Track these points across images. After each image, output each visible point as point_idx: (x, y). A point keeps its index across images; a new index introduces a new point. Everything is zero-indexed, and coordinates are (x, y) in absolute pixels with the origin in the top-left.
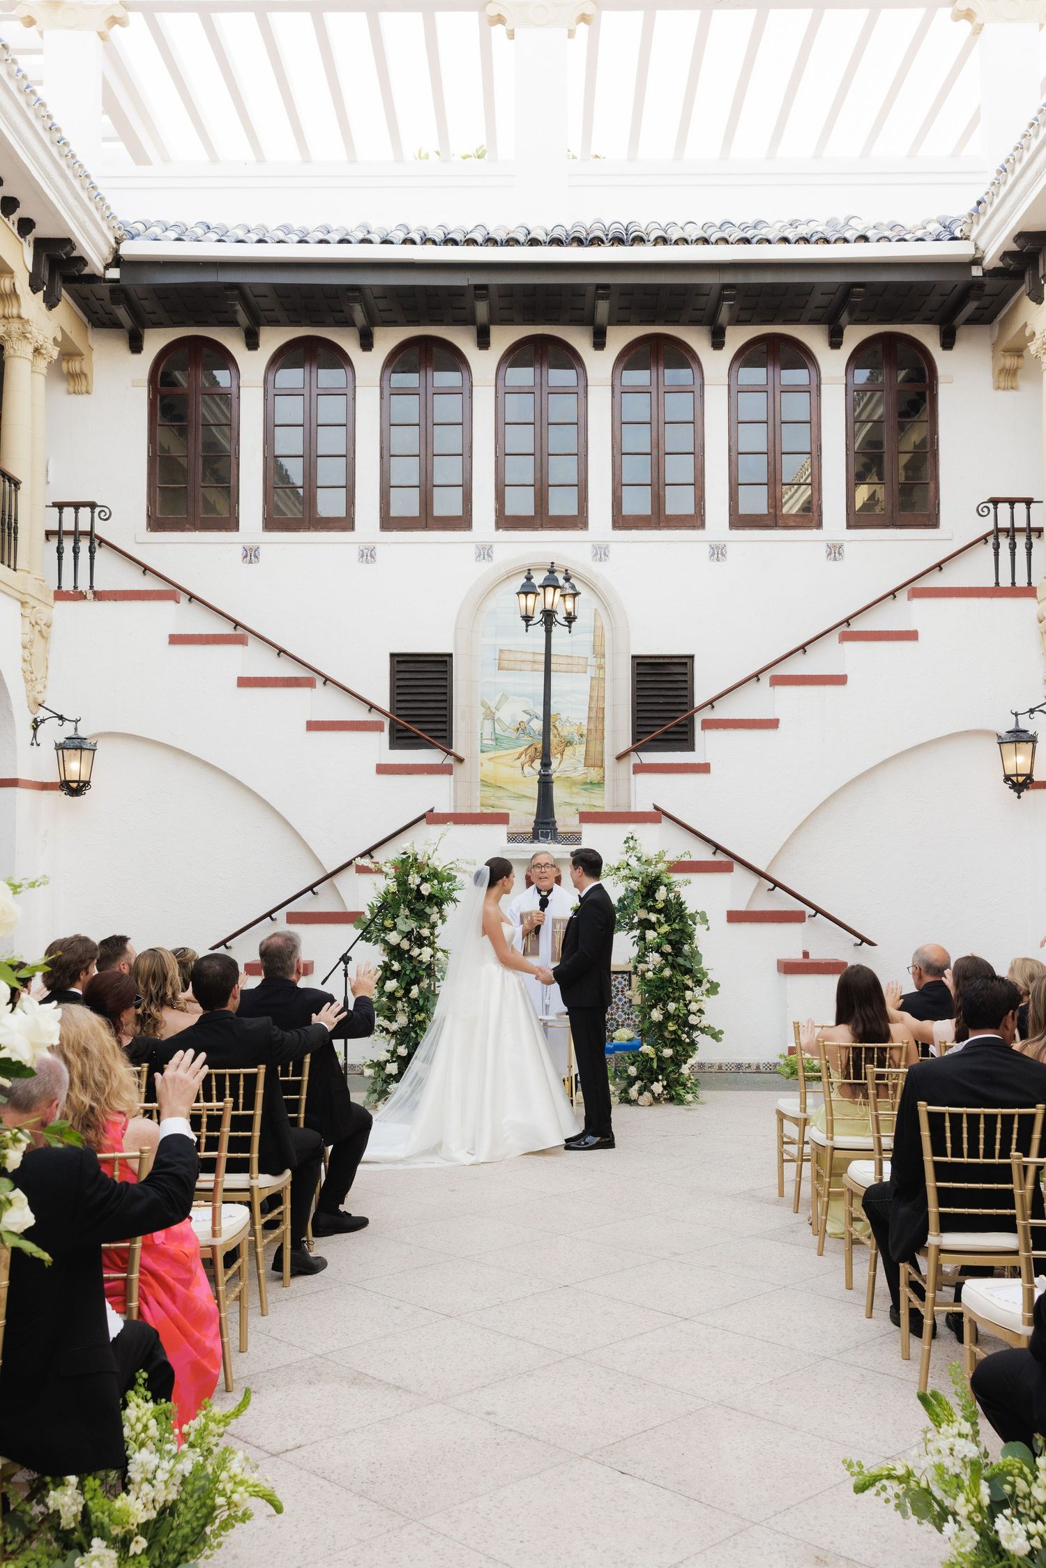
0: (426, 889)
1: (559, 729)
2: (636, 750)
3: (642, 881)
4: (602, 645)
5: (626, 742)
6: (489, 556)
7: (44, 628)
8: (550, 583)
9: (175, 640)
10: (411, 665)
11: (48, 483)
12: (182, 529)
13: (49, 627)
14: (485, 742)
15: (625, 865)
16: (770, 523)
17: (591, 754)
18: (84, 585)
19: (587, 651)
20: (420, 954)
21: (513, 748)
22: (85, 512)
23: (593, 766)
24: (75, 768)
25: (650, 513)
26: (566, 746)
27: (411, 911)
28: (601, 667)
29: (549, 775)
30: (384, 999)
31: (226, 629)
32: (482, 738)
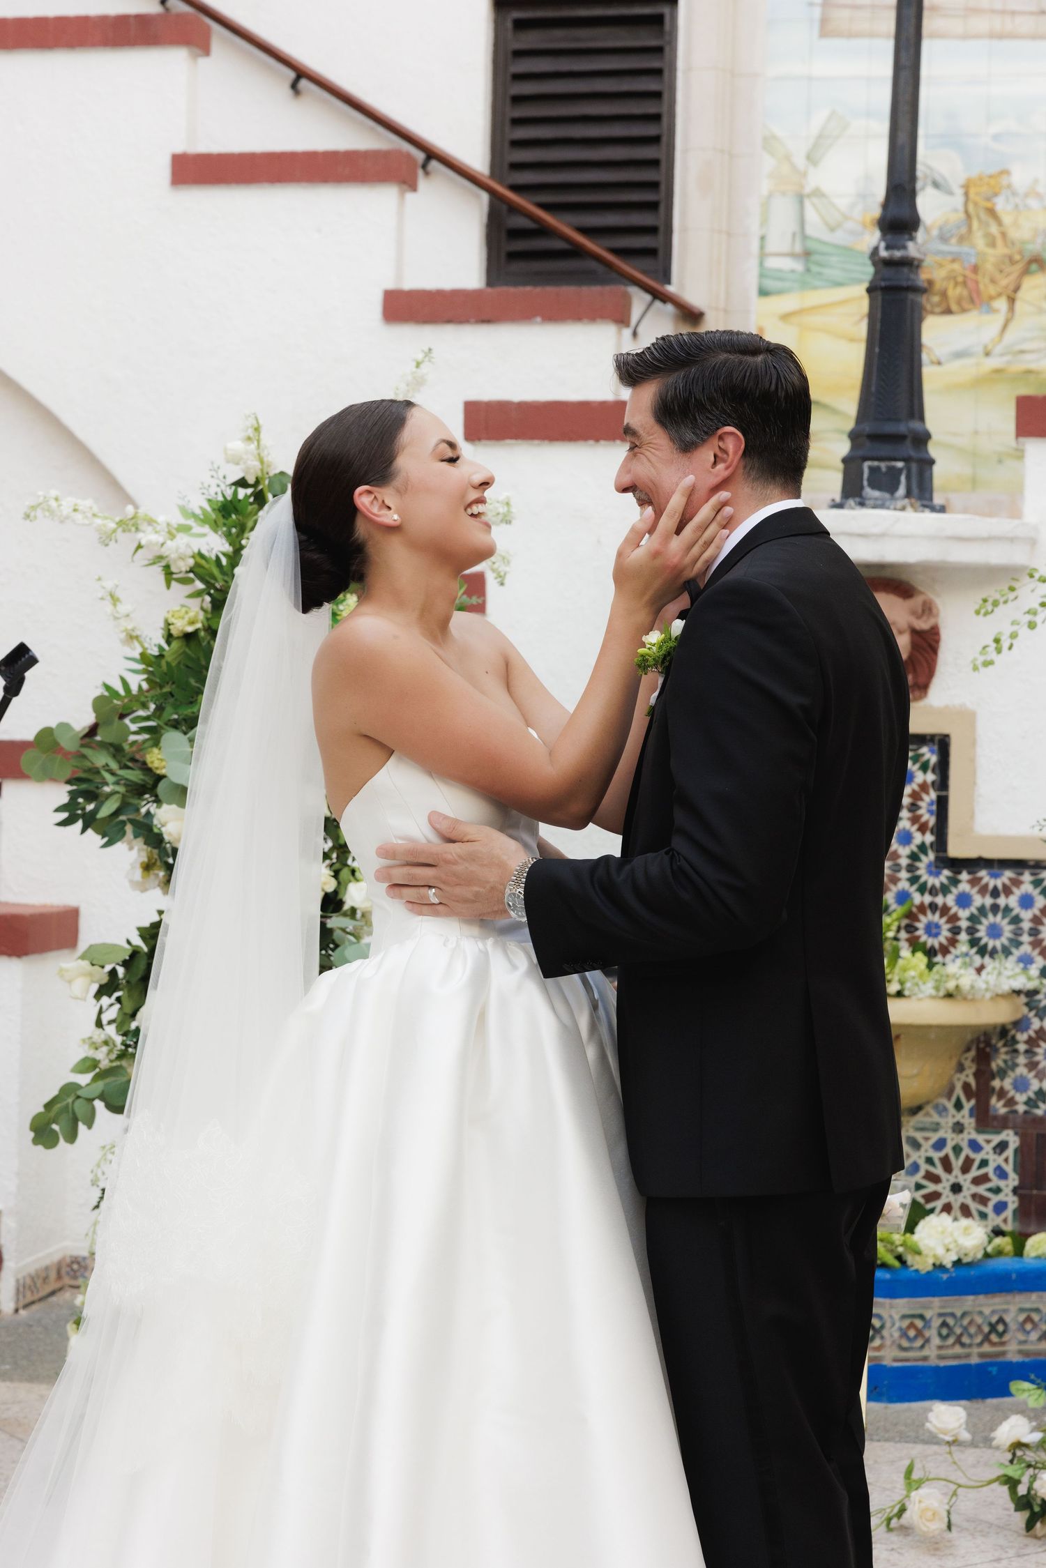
1: (1007, 219)
10: (559, 33)
14: (772, 263)
26: (1026, 271)
32: (762, 247)
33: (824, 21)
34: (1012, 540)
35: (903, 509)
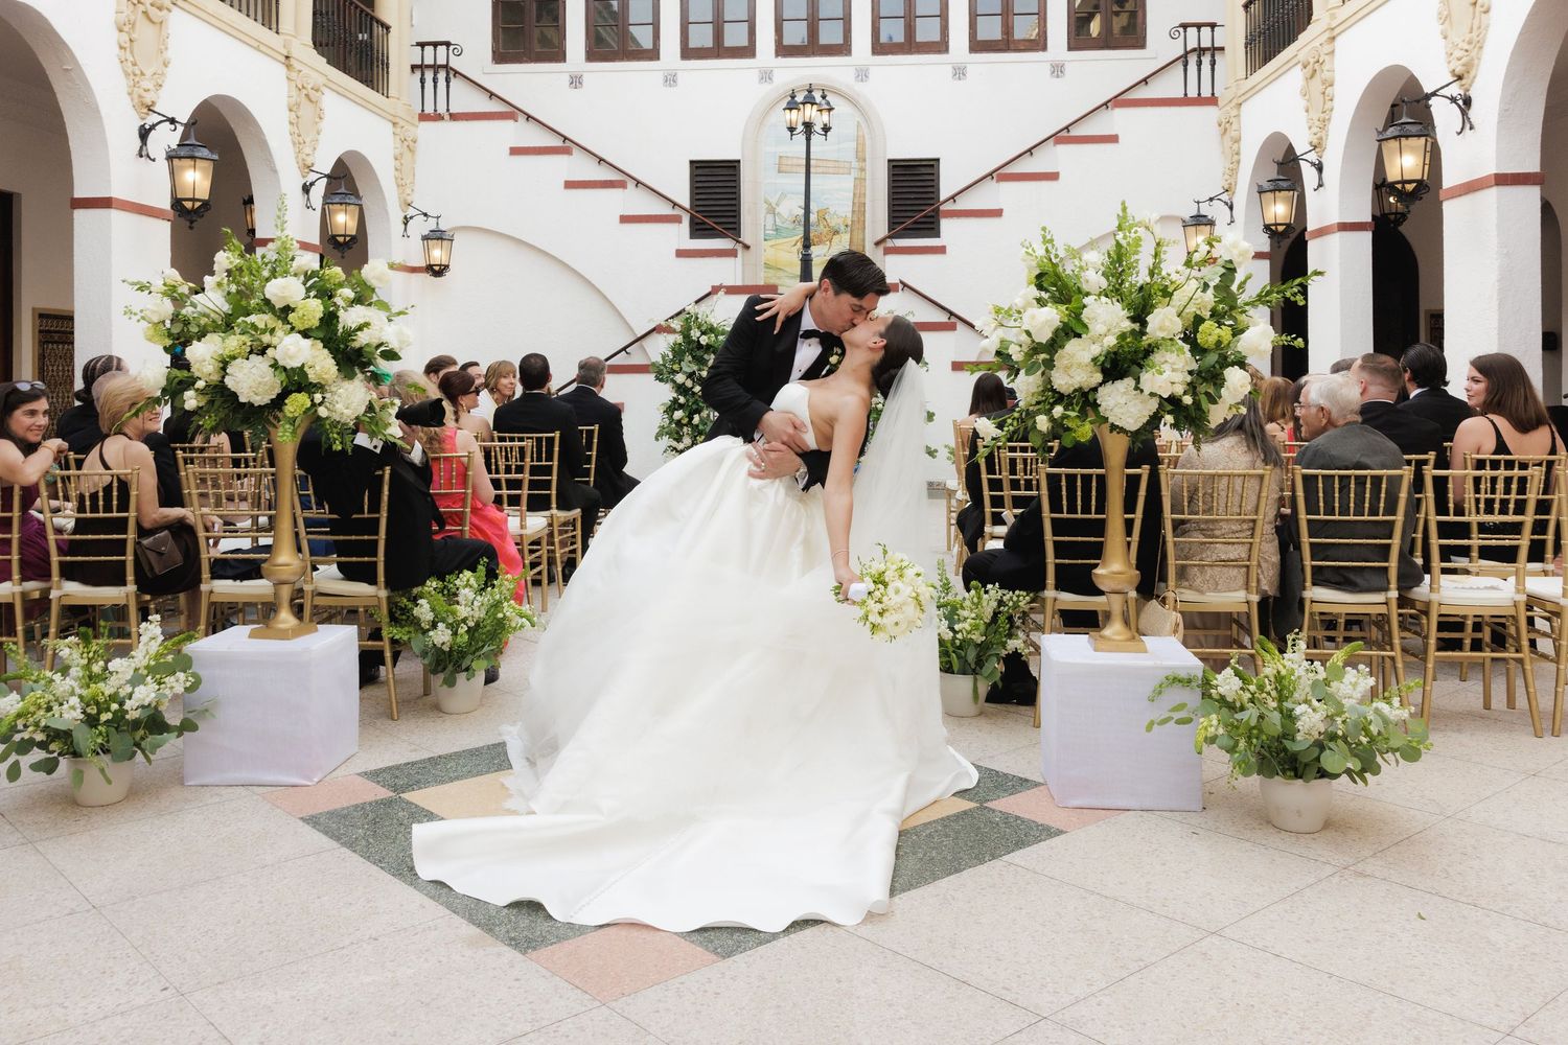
0: (704, 340)
1: (828, 221)
2: (890, 237)
4: (864, 151)
5: (882, 230)
6: (770, 79)
7: (411, 144)
8: (810, 101)
9: (515, 151)
10: (708, 170)
11: (412, 26)
12: (520, 61)
13: (415, 142)
14: (767, 232)
16: (1003, 47)
17: (855, 240)
18: (442, 109)
19: (851, 156)
21: (792, 237)
22: (442, 49)
24: (438, 255)
25: (903, 41)
26: (834, 234)
27: (693, 357)
28: (863, 170)
29: (809, 255)
30: (674, 425)
31: (557, 142)
32: (764, 229)
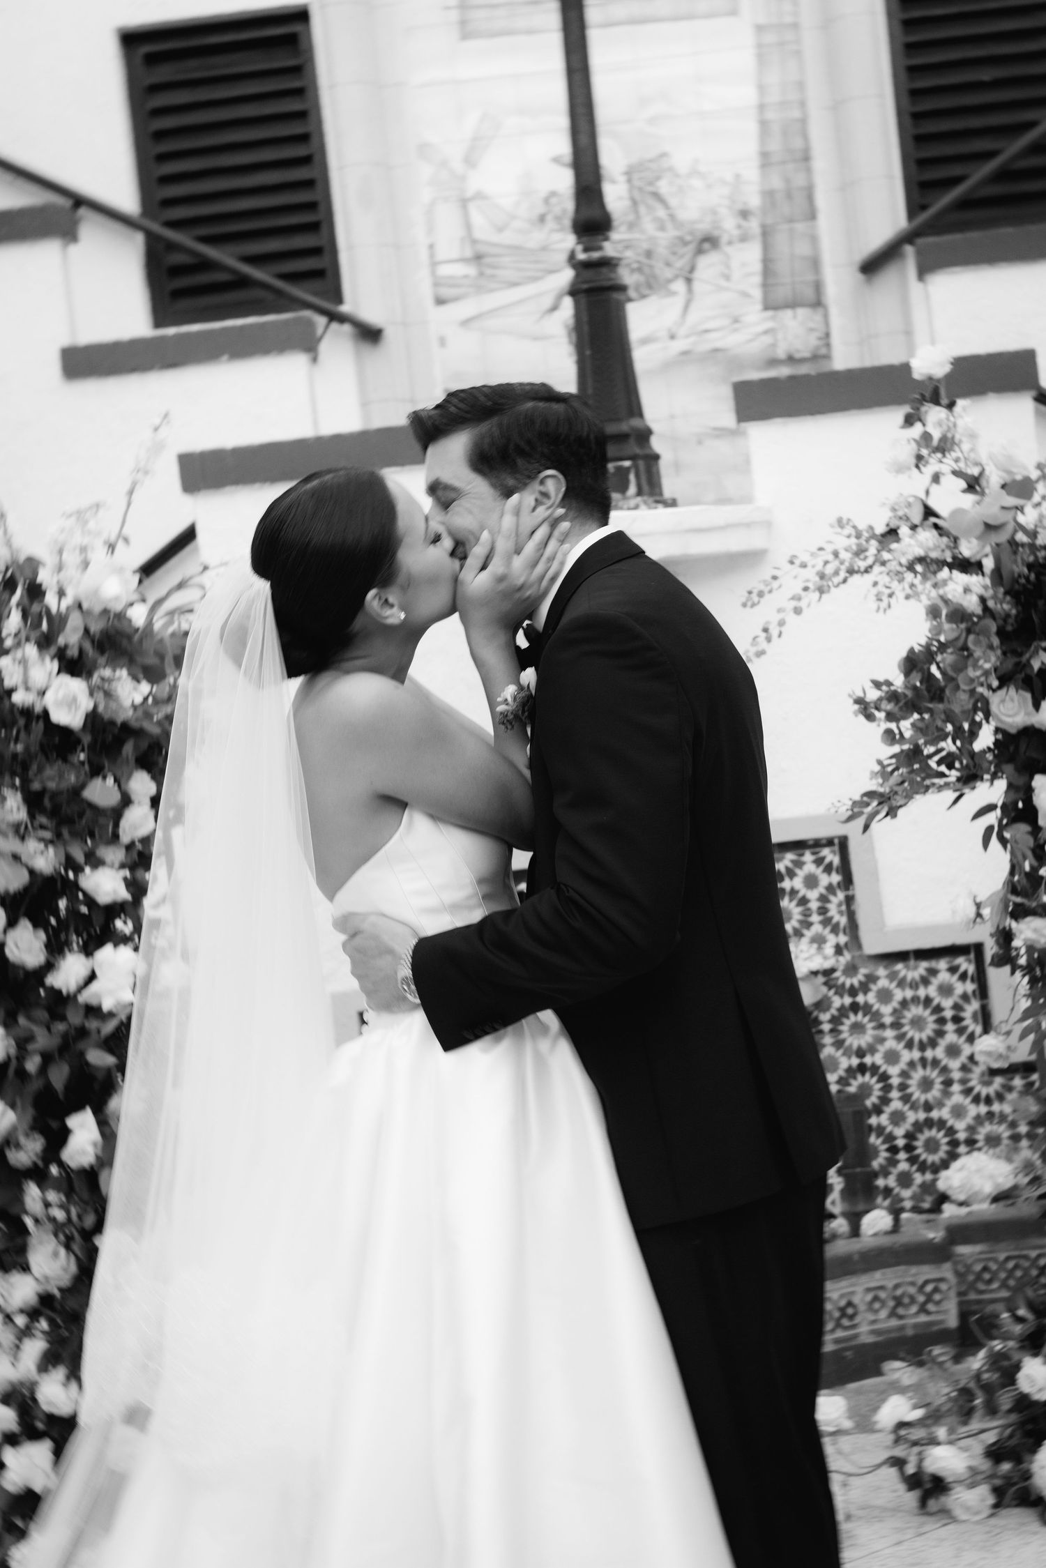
1: (673, 202)
3: (997, 575)
5: (888, 212)
14: (445, 270)
15: (917, 516)
17: (782, 266)
20: (92, 977)
21: (535, 279)
23: (792, 304)
26: (700, 251)
27: (33, 802)
32: (432, 256)
33: (463, 23)
34: (748, 525)
35: (636, 507)
